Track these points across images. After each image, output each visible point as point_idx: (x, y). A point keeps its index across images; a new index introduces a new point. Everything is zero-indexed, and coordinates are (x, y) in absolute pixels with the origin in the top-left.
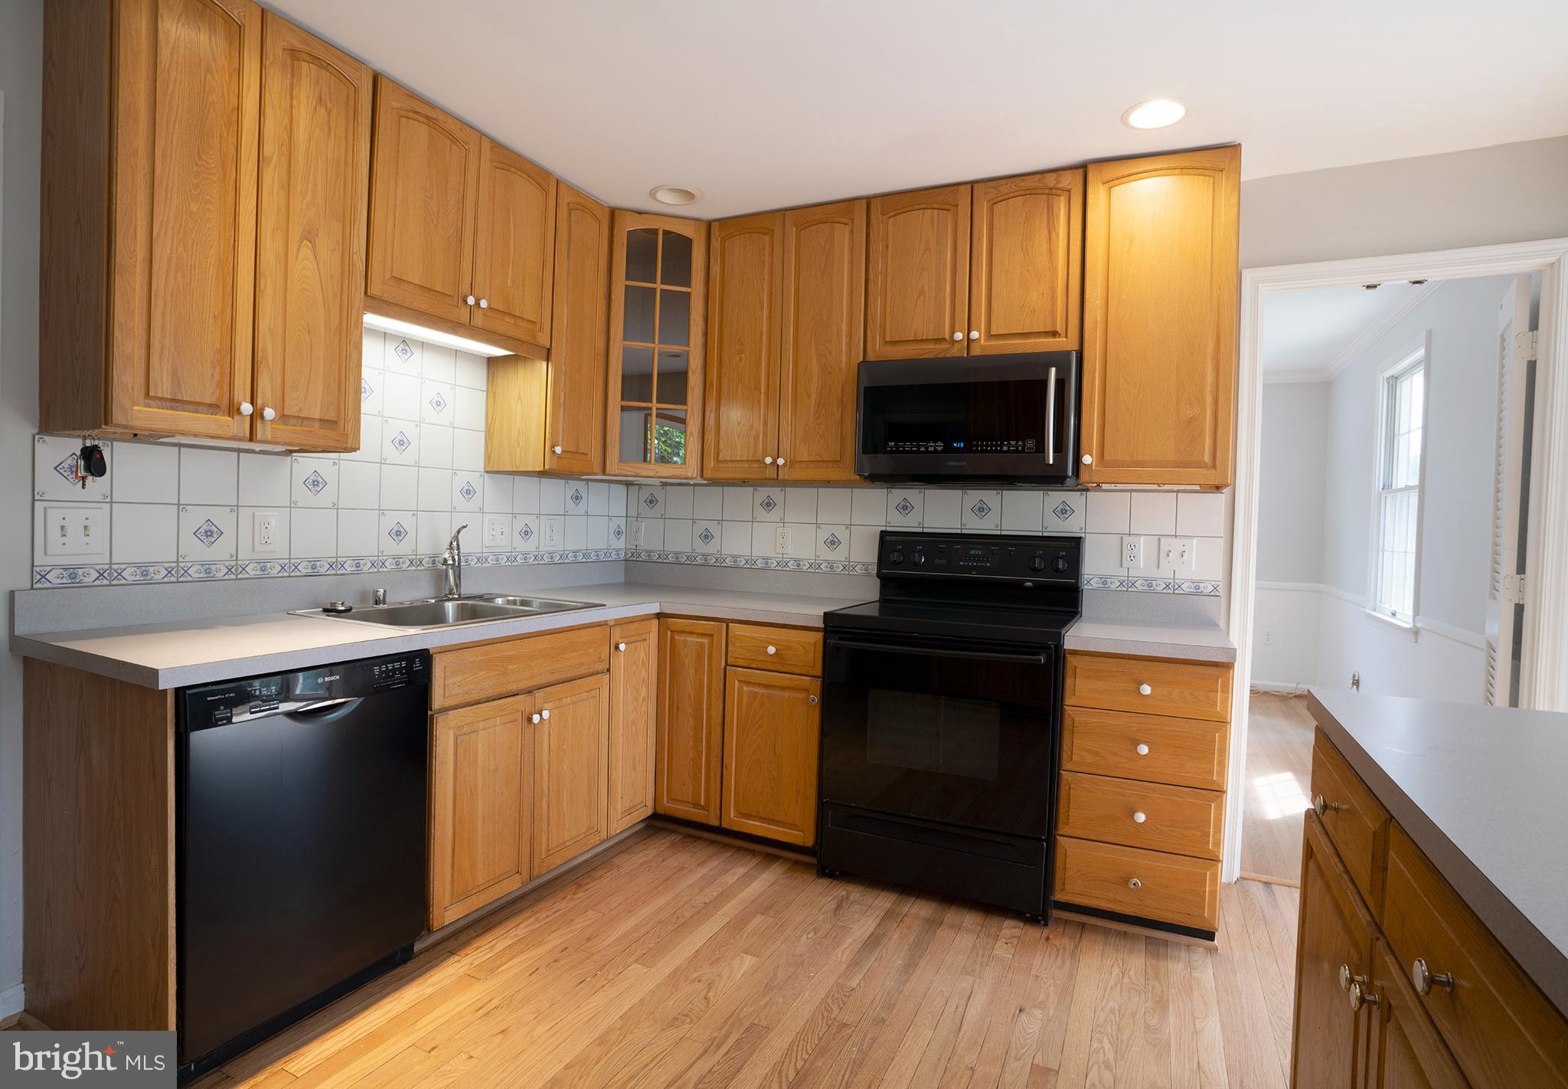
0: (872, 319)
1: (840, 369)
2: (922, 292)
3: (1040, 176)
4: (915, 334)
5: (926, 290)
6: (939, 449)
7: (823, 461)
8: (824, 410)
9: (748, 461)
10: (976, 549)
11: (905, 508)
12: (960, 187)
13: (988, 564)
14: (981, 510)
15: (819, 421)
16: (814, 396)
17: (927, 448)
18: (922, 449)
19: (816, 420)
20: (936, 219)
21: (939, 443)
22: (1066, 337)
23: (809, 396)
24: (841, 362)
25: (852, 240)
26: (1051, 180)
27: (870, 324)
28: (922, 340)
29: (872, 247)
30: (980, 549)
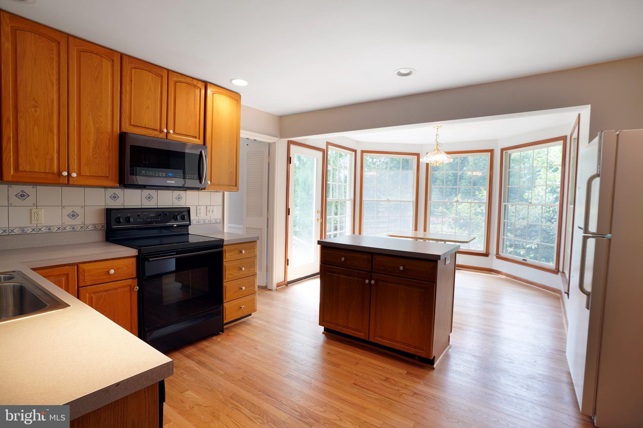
0: (124, 112)
1: (108, 132)
2: (148, 107)
3: (192, 79)
4: (145, 125)
5: (150, 106)
6: (164, 176)
7: (99, 176)
8: (98, 151)
9: (45, 173)
10: (153, 214)
11: (115, 197)
12: (164, 69)
13: (159, 220)
14: (149, 198)
15: (96, 156)
16: (92, 143)
17: (159, 175)
18: (157, 175)
19: (93, 155)
20: (154, 78)
21: (164, 173)
22: (199, 139)
23: (89, 142)
24: (108, 129)
25: (113, 70)
26: (195, 82)
27: (123, 114)
28: (148, 128)
29: (124, 79)
30: (154, 214)
